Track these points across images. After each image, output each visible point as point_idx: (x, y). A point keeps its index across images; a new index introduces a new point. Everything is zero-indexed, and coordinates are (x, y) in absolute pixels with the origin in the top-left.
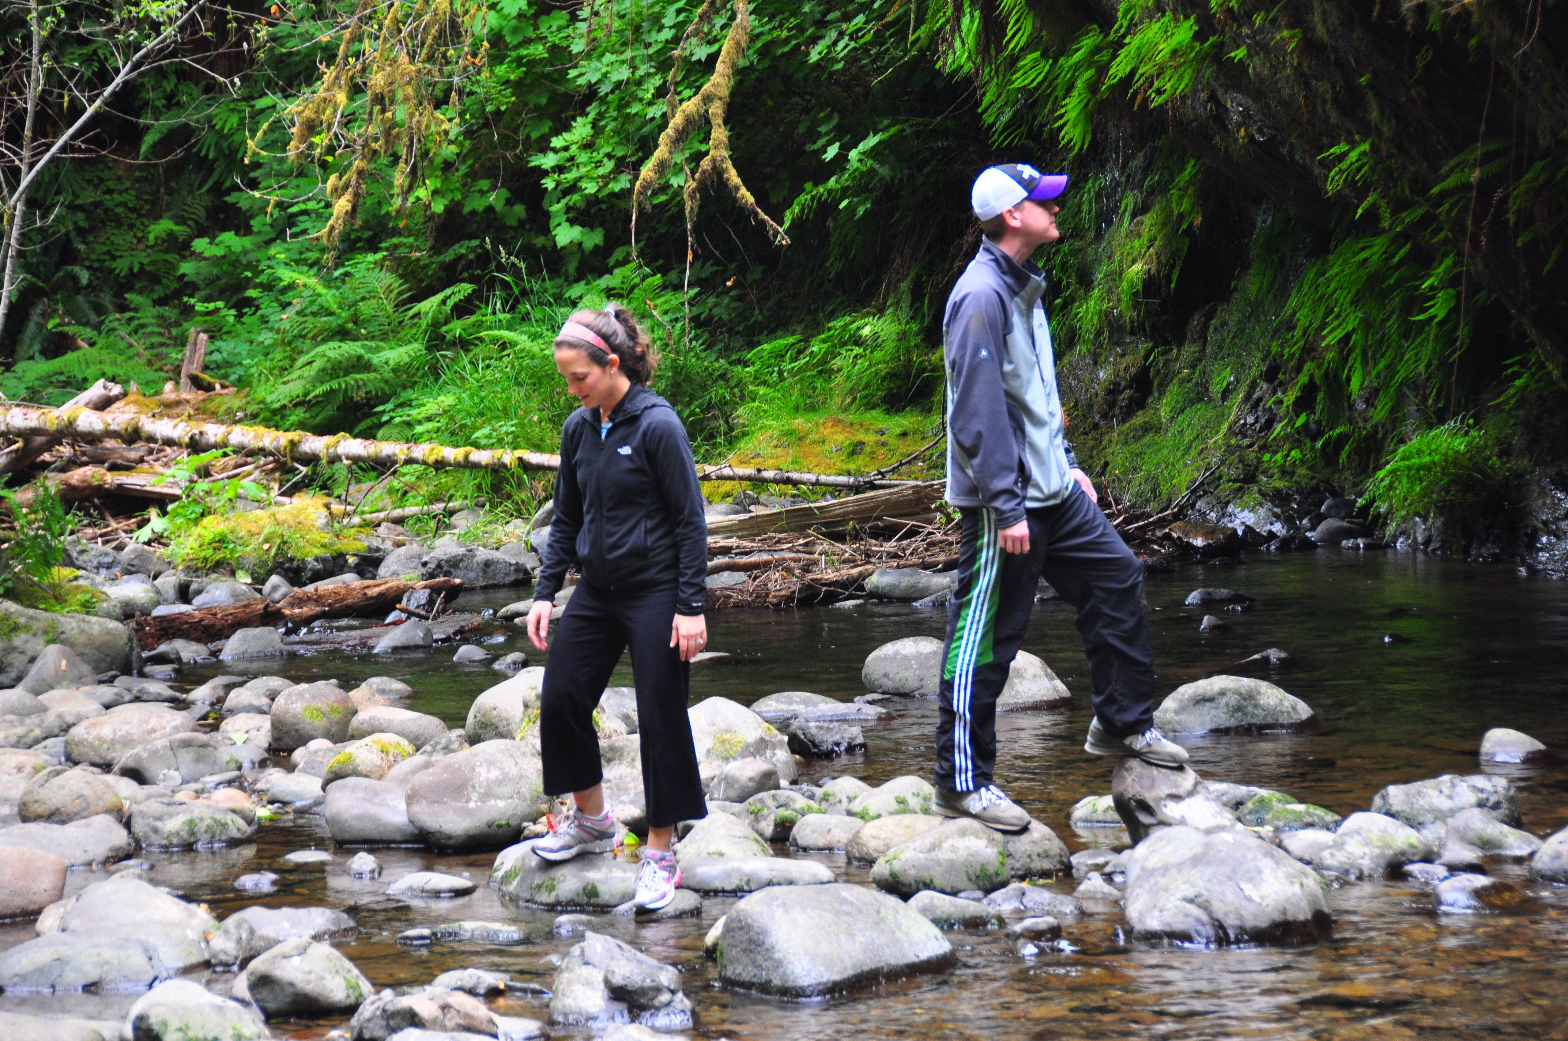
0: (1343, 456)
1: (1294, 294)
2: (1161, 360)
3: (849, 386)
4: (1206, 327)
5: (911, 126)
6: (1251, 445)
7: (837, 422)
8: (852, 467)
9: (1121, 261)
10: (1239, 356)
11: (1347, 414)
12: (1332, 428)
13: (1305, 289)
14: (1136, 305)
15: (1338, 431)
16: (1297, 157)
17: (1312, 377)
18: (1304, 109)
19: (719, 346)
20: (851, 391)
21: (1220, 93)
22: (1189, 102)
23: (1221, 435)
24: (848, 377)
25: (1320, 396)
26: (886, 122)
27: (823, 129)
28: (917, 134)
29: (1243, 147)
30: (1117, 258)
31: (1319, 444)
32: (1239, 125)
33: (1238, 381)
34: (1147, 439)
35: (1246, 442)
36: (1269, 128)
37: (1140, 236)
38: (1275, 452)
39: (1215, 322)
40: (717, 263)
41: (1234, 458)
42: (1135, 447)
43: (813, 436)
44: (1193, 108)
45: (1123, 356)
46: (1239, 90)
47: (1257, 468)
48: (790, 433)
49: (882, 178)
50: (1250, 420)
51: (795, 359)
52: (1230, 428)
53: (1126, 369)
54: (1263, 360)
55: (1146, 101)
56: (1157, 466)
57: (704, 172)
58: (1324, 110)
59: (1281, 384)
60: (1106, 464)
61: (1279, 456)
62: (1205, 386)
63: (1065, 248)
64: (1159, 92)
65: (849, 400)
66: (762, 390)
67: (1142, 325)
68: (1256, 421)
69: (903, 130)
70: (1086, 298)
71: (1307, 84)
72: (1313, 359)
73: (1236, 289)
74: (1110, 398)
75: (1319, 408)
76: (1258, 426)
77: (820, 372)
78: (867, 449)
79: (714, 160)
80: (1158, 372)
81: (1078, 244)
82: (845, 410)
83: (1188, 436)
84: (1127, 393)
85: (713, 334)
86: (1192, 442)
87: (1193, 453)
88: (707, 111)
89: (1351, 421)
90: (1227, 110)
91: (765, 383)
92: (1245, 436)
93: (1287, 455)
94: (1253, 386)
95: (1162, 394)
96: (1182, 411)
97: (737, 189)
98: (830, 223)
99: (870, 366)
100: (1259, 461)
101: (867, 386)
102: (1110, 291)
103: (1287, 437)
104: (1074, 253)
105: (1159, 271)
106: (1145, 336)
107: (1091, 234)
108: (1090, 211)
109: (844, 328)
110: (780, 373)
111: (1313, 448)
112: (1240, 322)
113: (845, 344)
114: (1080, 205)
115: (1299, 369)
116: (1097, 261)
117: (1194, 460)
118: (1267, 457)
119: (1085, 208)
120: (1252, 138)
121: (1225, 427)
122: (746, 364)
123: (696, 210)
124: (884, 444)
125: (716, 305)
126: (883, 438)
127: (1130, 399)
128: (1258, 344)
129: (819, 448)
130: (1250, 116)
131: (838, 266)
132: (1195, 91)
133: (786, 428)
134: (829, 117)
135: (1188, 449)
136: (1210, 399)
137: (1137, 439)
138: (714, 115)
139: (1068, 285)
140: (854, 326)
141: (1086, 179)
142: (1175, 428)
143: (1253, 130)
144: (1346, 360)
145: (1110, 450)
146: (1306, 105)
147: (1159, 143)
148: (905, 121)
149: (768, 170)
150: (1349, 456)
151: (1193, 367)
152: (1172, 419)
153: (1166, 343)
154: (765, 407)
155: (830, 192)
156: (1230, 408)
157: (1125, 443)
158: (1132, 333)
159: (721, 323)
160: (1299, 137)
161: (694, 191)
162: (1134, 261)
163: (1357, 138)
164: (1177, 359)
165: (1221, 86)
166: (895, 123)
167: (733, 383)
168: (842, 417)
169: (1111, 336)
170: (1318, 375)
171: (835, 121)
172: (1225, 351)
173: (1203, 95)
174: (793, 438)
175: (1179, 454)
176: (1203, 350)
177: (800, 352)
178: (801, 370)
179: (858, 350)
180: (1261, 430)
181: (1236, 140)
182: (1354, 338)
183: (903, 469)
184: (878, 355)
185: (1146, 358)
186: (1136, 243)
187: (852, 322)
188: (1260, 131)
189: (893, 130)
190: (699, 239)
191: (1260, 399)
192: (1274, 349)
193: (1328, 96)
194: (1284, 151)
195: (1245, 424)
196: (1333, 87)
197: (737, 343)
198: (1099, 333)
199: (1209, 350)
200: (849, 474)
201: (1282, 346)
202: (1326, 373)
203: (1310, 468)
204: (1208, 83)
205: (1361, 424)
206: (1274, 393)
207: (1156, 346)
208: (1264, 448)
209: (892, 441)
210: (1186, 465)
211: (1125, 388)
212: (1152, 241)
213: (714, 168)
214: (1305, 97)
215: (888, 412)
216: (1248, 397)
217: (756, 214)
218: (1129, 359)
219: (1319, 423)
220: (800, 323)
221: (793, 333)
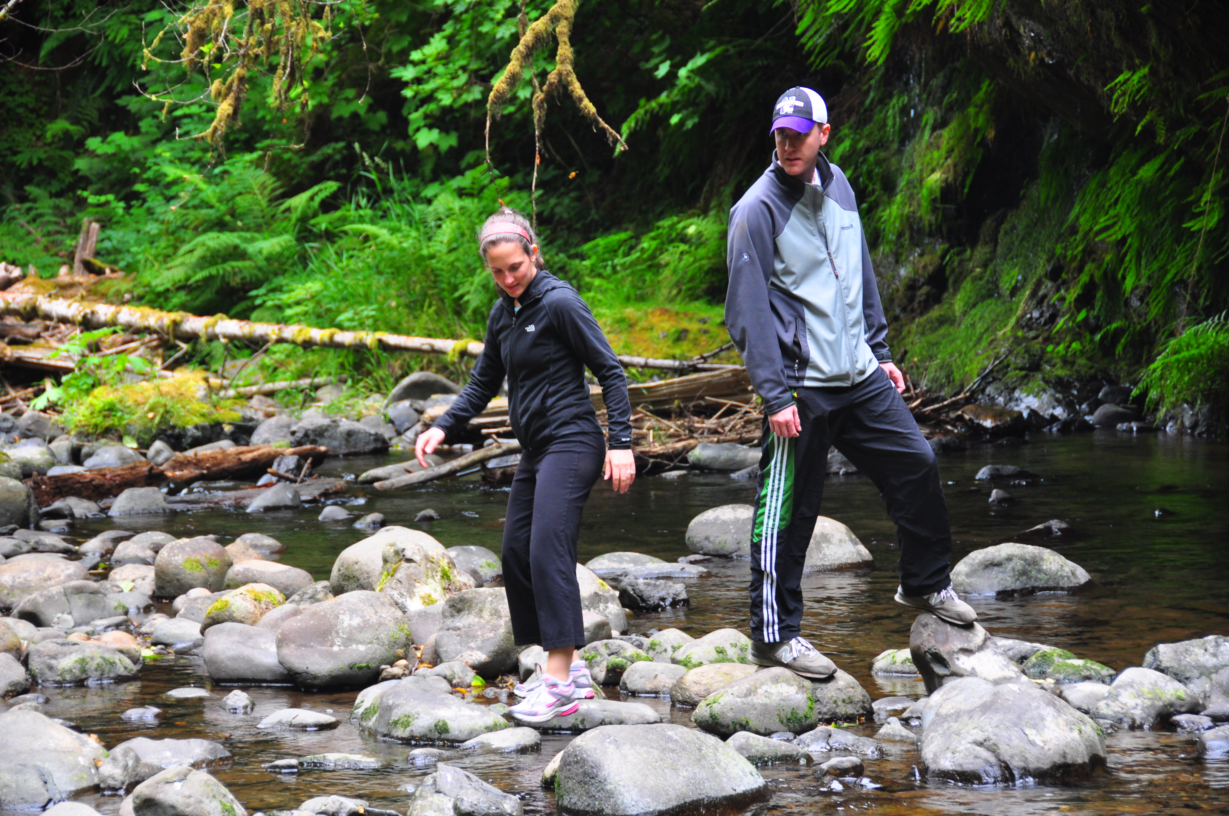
0: (1119, 349)
1: (1077, 202)
2: (956, 260)
3: (675, 279)
4: (997, 231)
5: (734, 47)
6: (1036, 337)
7: (664, 312)
8: (677, 352)
9: (921, 171)
10: (1026, 257)
11: (1123, 310)
12: (1109, 323)
13: (1088, 197)
14: (934, 210)
15: (1114, 326)
16: (1083, 79)
17: (1092, 277)
18: (1090, 35)
19: (559, 242)
20: (677, 284)
21: (1014, 19)
22: (986, 27)
23: (1009, 328)
24: (675, 271)
25: (1099, 294)
26: (712, 43)
27: (655, 50)
28: (740, 54)
29: (1033, 68)
30: (918, 167)
31: (1098, 337)
32: (1030, 49)
33: (1025, 279)
34: (943, 330)
35: (1032, 334)
36: (1057, 51)
37: (938, 148)
38: (1058, 344)
39: (1006, 226)
40: (558, 167)
41: (1021, 349)
42: (932, 338)
43: (642, 324)
44: (990, 33)
45: (921, 255)
46: (1031, 17)
47: (1041, 358)
48: (621, 321)
49: (708, 94)
50: (1036, 314)
51: (627, 254)
52: (1017, 322)
53: (925, 267)
54: (1048, 261)
55: (946, 27)
56: (951, 355)
57: (551, 84)
58: (1108, 36)
59: (1064, 282)
60: (906, 352)
61: (1061, 348)
62: (995, 284)
63: (871, 157)
64: (959, 20)
65: (675, 292)
66: (597, 282)
67: (939, 228)
68: (1041, 315)
69: (727, 50)
70: (890, 203)
71: (1093, 13)
72: (1094, 260)
73: (1024, 197)
74: (909, 293)
75: (1098, 304)
76: (1043, 320)
77: (650, 267)
78: (691, 336)
79: (560, 74)
80: (953, 271)
81: (883, 155)
82: (672, 300)
83: (980, 327)
84: (925, 289)
85: (554, 231)
86: (982, 334)
87: (984, 343)
88: (554, 30)
89: (1126, 317)
90: (1020, 35)
91: (600, 275)
92: (1031, 329)
93: (1069, 347)
94: (1039, 284)
95: (956, 290)
96: (974, 305)
97: (581, 100)
98: (660, 133)
99: (695, 261)
100: (1044, 351)
101: (692, 279)
102: (911, 197)
103: (1069, 330)
104: (878, 163)
105: (955, 180)
106: (942, 237)
107: (895, 146)
108: (894, 125)
109: (672, 227)
110: (614, 267)
111: (1092, 341)
112: (1028, 226)
113: (671, 241)
114: (885, 119)
115: (1080, 270)
116: (899, 171)
117: (985, 350)
118: (1050, 348)
119: (890, 122)
120: (1042, 60)
121: (1013, 320)
122: (582, 257)
123: (543, 119)
124: (706, 332)
125: (556, 205)
126: (705, 327)
127: (928, 294)
128: (1043, 247)
129: (647, 335)
130: (1041, 41)
131: (667, 171)
132: (991, 18)
133: (618, 316)
134: (661, 39)
135: (979, 340)
136: (1000, 296)
137: (933, 330)
138: (561, 33)
139: (874, 191)
140: (681, 225)
141: (891, 96)
142: (968, 320)
143: (1043, 54)
144: (1122, 261)
145: (909, 340)
146: (1092, 31)
147: (958, 64)
148: (729, 42)
149: (605, 84)
150: (1124, 348)
151: (985, 266)
152: (965, 313)
153: (961, 244)
154: (600, 297)
155: (661, 106)
156: (1018, 304)
157: (923, 334)
158: (931, 235)
159: (561, 221)
160: (1085, 60)
161: (542, 102)
162: (933, 171)
163: (1137, 61)
164: (970, 259)
165: (1015, 13)
166: (720, 44)
167: (571, 274)
168: (668, 307)
169: (911, 238)
170: (1098, 275)
171: (667, 42)
172: (1014, 252)
173: (999, 22)
174: (624, 326)
175: (971, 344)
176: (994, 251)
177: (632, 248)
178: (633, 264)
179: (683, 247)
180: (1045, 324)
181: (1027, 63)
182: (1129, 240)
183: (723, 354)
184: (702, 252)
185: (943, 257)
186: (936, 154)
187: (679, 222)
188: (1049, 54)
189: (718, 51)
190: (544, 145)
191: (1045, 296)
192: (1059, 250)
193: (1112, 24)
194: (1071, 73)
195: (1031, 318)
196: (1117, 16)
197: (575, 240)
198: (900, 235)
199: (999, 250)
200: (674, 358)
201: (1065, 249)
202: (1105, 273)
203: (1089, 359)
204: (1004, 11)
205: (1135, 320)
206: (1058, 290)
207: (951, 247)
208: (1048, 340)
209: (714, 329)
210: (977, 354)
211: (923, 285)
212: (950, 152)
213: (560, 81)
214: (1091, 25)
215: (709, 303)
216: (1034, 294)
217: (598, 122)
218: (927, 259)
219: (1097, 318)
220: (631, 222)
221: (626, 230)
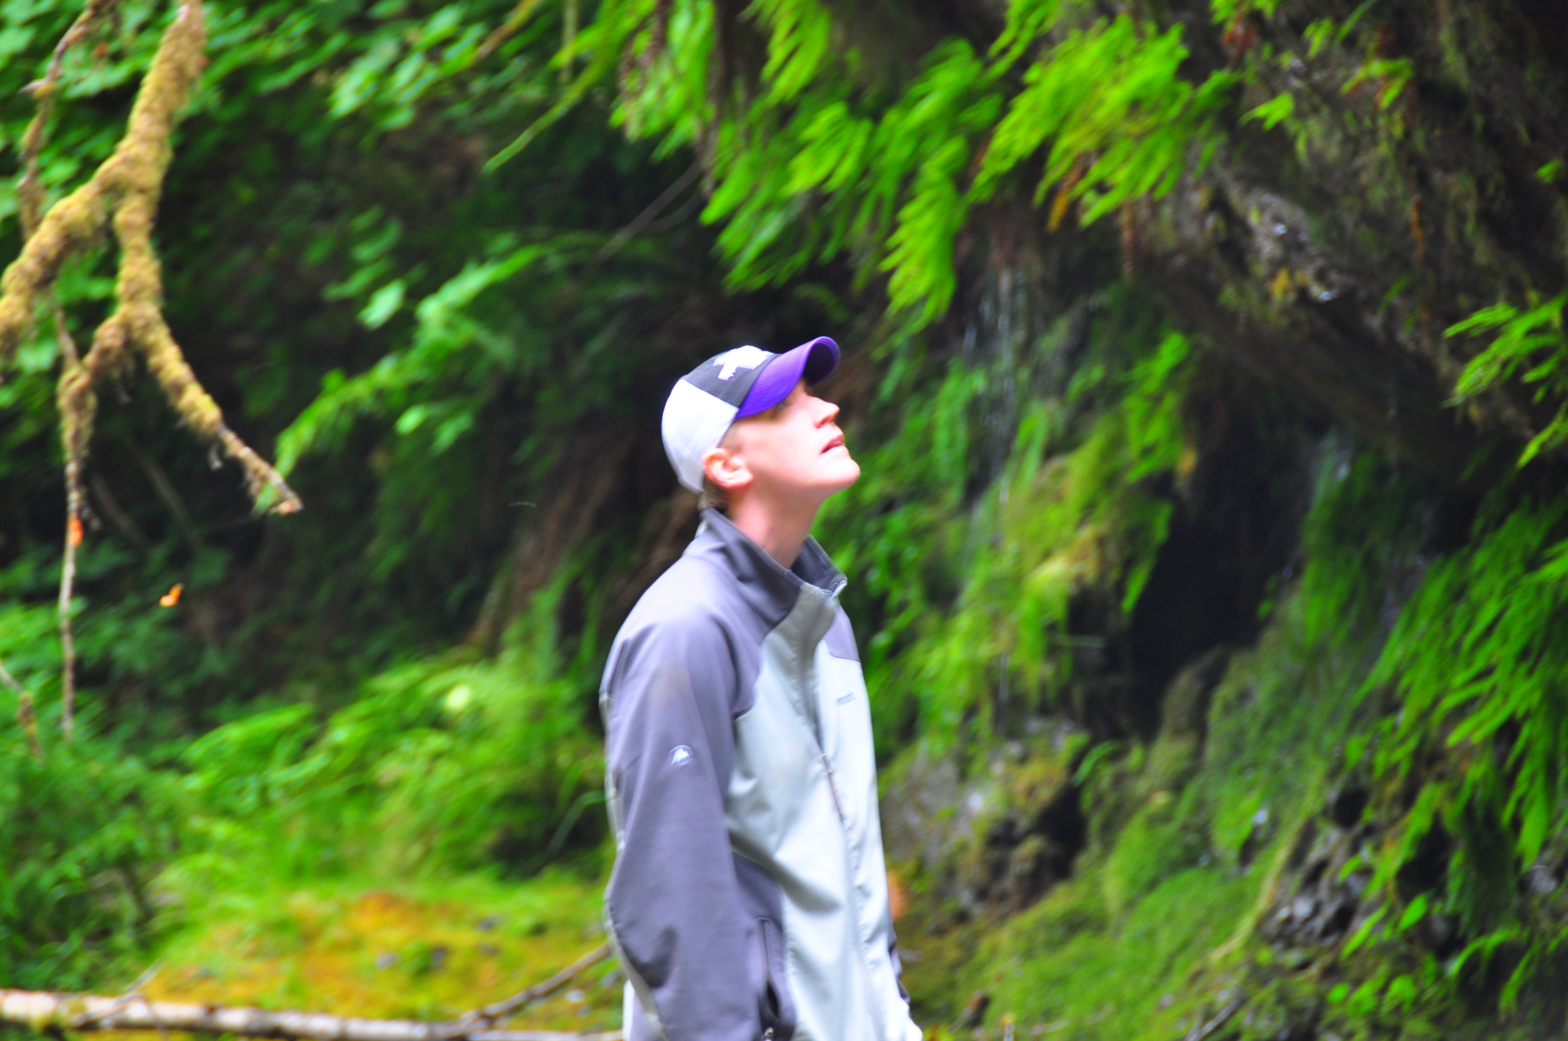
0: (1508, 997)
1: (1396, 633)
2: (1107, 774)
3: (415, 820)
4: (1203, 703)
5: (563, 251)
6: (1304, 966)
7: (389, 902)
8: (422, 1001)
9: (1020, 557)
10: (1277, 768)
11: (1515, 901)
12: (1482, 932)
13: (1422, 623)
14: (1052, 652)
15: (1496, 939)
16: (1404, 335)
17: (1437, 818)
18: (1417, 233)
19: (125, 730)
20: (423, 833)
21: (1234, 194)
22: (1167, 212)
23: (1236, 943)
24: (416, 802)
25: (1457, 860)
26: (504, 241)
27: (365, 252)
28: (575, 270)
29: (1284, 311)
30: (1011, 546)
31: (1455, 966)
32: (1276, 265)
33: (1275, 822)
34: (1077, 946)
35: (1293, 958)
36: (1341, 270)
37: (1058, 498)
38: (1357, 983)
39: (1225, 692)
40: (125, 544)
41: (1266, 994)
42: (1051, 964)
43: (335, 933)
44: (1177, 225)
45: (1023, 760)
46: (1275, 185)
47: (1317, 1017)
48: (280, 926)
49: (495, 367)
50: (1303, 908)
51: (296, 759)
52: (1259, 926)
53: (1031, 791)
54: (1332, 775)
55: (1075, 208)
56: (1098, 1007)
57: (105, 352)
58: (1461, 235)
59: (1370, 831)
60: (984, 1003)
61: (1366, 991)
62: (1204, 832)
63: (898, 521)
64: (1102, 188)
65: (415, 852)
66: (221, 830)
67: (1064, 695)
68: (1317, 910)
69: (540, 261)
70: (942, 633)
71: (1422, 180)
72: (1440, 777)
73: (1269, 620)
74: (995, 854)
75: (1454, 885)
76: (1319, 923)
77: (355, 791)
78: (456, 963)
79: (126, 326)
80: (1099, 801)
81: (925, 515)
82: (408, 872)
83: (1166, 943)
84: (1031, 846)
85: (113, 703)
86: (1172, 957)
87: (1178, 980)
88: (110, 216)
89: (1524, 917)
90: (1248, 231)
91: (228, 813)
92: (1290, 944)
93: (1383, 990)
94: (1308, 834)
95: (1108, 847)
96: (1153, 885)
97: (179, 389)
98: (379, 461)
99: (467, 776)
100: (1322, 1003)
101: (458, 821)
102: (995, 620)
103: (1384, 949)
104: (918, 534)
105: (1102, 577)
106: (1071, 715)
107: (953, 495)
108: (952, 444)
109: (409, 692)
110: (264, 791)
111: (1439, 976)
112: (1279, 692)
113: (406, 727)
114: (929, 430)
115: (1408, 799)
116: (967, 556)
117: (1180, 996)
118: (1338, 992)
119: (941, 437)
120: (1303, 294)
121: (1246, 924)
122: (184, 769)
123: (87, 433)
124: (493, 952)
125: (122, 637)
126: (491, 939)
127: (1040, 859)
128: (1317, 744)
129: (346, 961)
130: (1300, 247)
131: (395, 555)
132: (1180, 190)
133: (274, 914)
134: (378, 227)
135: (1166, 971)
136: (1214, 863)
137: (1054, 946)
138: (129, 226)
139: (903, 606)
140: (431, 687)
141: (940, 373)
142: (1136, 924)
143: (1306, 276)
144: (1509, 781)
145: (992, 972)
146: (1422, 224)
147: (1103, 298)
148: (545, 240)
149: (242, 342)
150: (1521, 994)
151: (1177, 786)
152: (1130, 905)
153: (1117, 734)
154: (227, 866)
155: (380, 394)
156: (1259, 880)
157: (1028, 954)
158: (1045, 710)
159: (130, 679)
160: (1407, 292)
161: (82, 393)
162: (1047, 555)
163: (1533, 296)
164: (1141, 771)
165: (1238, 178)
166: (524, 242)
167: (156, 811)
168: (400, 889)
169: (998, 717)
170: (1451, 814)
171: (392, 234)
172: (1247, 756)
173: (1199, 199)
174: (288, 938)
175: (1146, 981)
176: (1198, 753)
177: (308, 745)
178: (312, 784)
179: (436, 741)
180: (1327, 932)
181: (1266, 297)
182: (1526, 732)
183: (537, 1008)
184: (483, 752)
185: (1074, 765)
186: (1052, 514)
187: (425, 678)
188: (1321, 277)
189: (522, 259)
190: (90, 500)
191: (1322, 866)
192: (1355, 750)
193: (1471, 207)
194: (1375, 321)
195: (1289, 920)
196: (1481, 186)
197: (167, 721)
198: (971, 711)
199: (1212, 751)
200: (412, 1016)
201: (1371, 748)
202: (1469, 810)
203: (1437, 1020)
204: (1209, 174)
205: (1546, 924)
206: (1355, 849)
207: (1095, 741)
208: (1332, 973)
209: (513, 946)
210: (1161, 1008)
211: (1028, 833)
212: (1088, 510)
213: (128, 343)
214: (1421, 208)
215: (504, 878)
216: (1296, 858)
217: (222, 448)
218: (1034, 771)
219: (1454, 920)
220: (309, 676)
221: (294, 700)
